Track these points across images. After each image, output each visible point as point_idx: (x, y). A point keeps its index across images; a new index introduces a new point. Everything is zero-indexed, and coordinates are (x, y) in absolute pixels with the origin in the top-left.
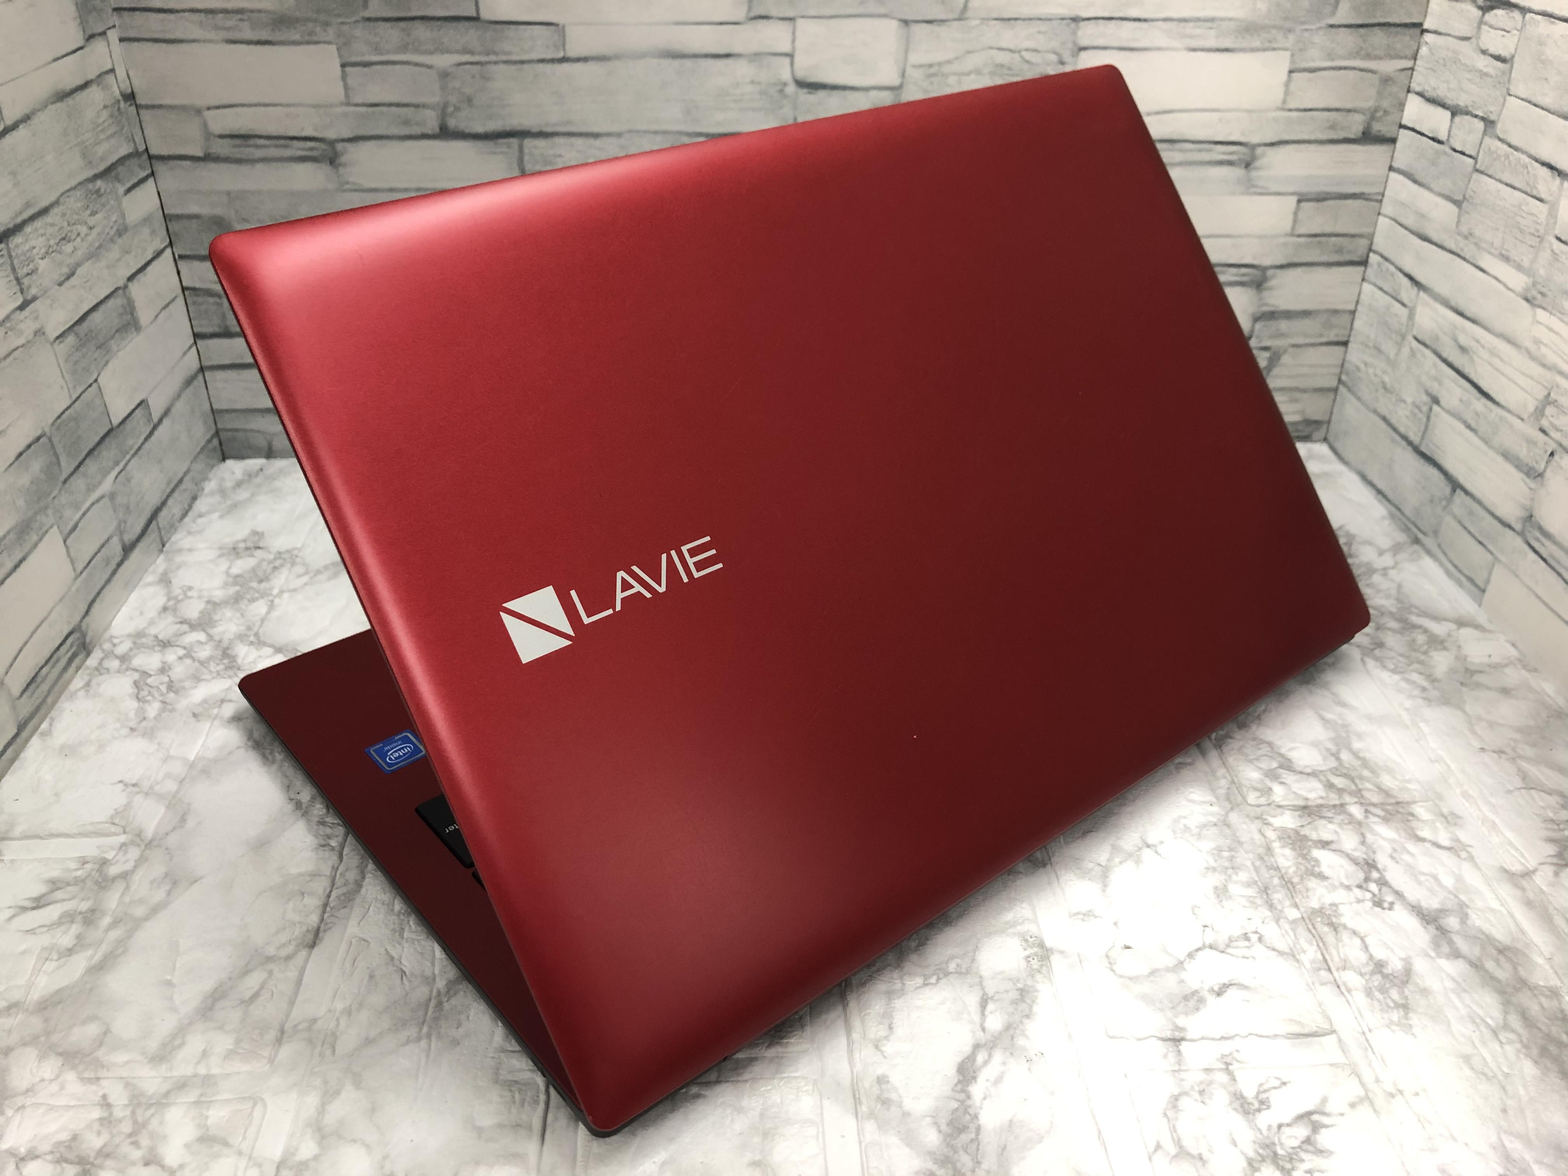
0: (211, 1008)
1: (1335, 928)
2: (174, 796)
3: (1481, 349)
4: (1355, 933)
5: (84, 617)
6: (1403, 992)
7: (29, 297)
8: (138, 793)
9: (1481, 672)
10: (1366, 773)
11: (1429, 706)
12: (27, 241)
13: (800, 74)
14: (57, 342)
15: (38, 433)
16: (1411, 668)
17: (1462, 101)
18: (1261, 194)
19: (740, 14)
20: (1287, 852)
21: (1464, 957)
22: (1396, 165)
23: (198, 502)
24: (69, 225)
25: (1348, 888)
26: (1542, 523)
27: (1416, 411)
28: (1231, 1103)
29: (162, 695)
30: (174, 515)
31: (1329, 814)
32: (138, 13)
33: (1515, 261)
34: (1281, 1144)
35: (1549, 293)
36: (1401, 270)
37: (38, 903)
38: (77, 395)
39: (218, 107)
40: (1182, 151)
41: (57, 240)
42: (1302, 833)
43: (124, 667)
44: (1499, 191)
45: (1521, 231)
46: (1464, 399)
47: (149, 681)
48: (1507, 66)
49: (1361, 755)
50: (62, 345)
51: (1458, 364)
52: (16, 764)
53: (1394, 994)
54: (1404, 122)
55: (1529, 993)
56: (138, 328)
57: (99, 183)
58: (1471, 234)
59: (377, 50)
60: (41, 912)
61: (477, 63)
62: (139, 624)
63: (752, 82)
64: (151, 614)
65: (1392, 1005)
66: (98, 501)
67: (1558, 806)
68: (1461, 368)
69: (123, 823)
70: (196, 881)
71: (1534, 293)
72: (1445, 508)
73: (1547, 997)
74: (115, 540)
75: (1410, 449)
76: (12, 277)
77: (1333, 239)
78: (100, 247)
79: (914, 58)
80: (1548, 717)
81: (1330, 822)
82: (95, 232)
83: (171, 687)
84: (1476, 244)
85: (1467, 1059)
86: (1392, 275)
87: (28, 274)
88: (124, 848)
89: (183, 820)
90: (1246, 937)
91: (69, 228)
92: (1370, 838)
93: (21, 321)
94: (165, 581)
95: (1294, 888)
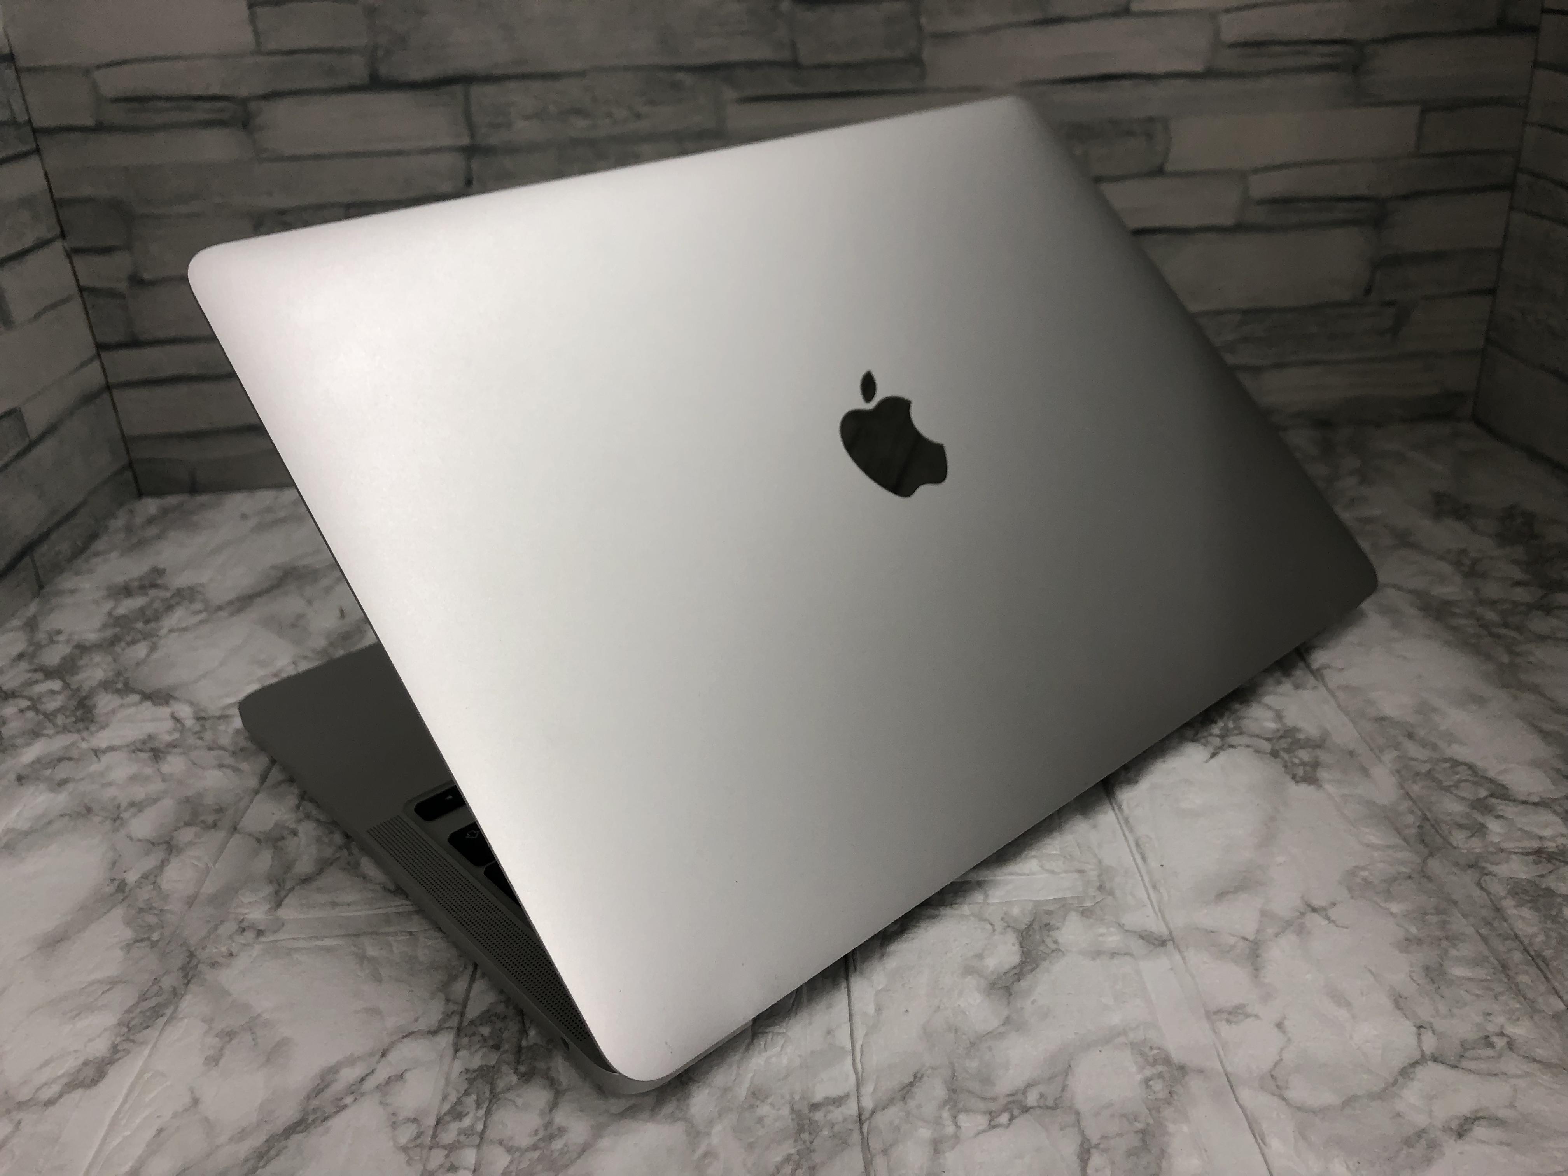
18: (1376, 105)
20: (1527, 913)
30: (60, 552)
40: (1272, 55)
56: (8, 321)
77: (1470, 158)
90: (1487, 1042)
94: (31, 625)
95: (1547, 965)
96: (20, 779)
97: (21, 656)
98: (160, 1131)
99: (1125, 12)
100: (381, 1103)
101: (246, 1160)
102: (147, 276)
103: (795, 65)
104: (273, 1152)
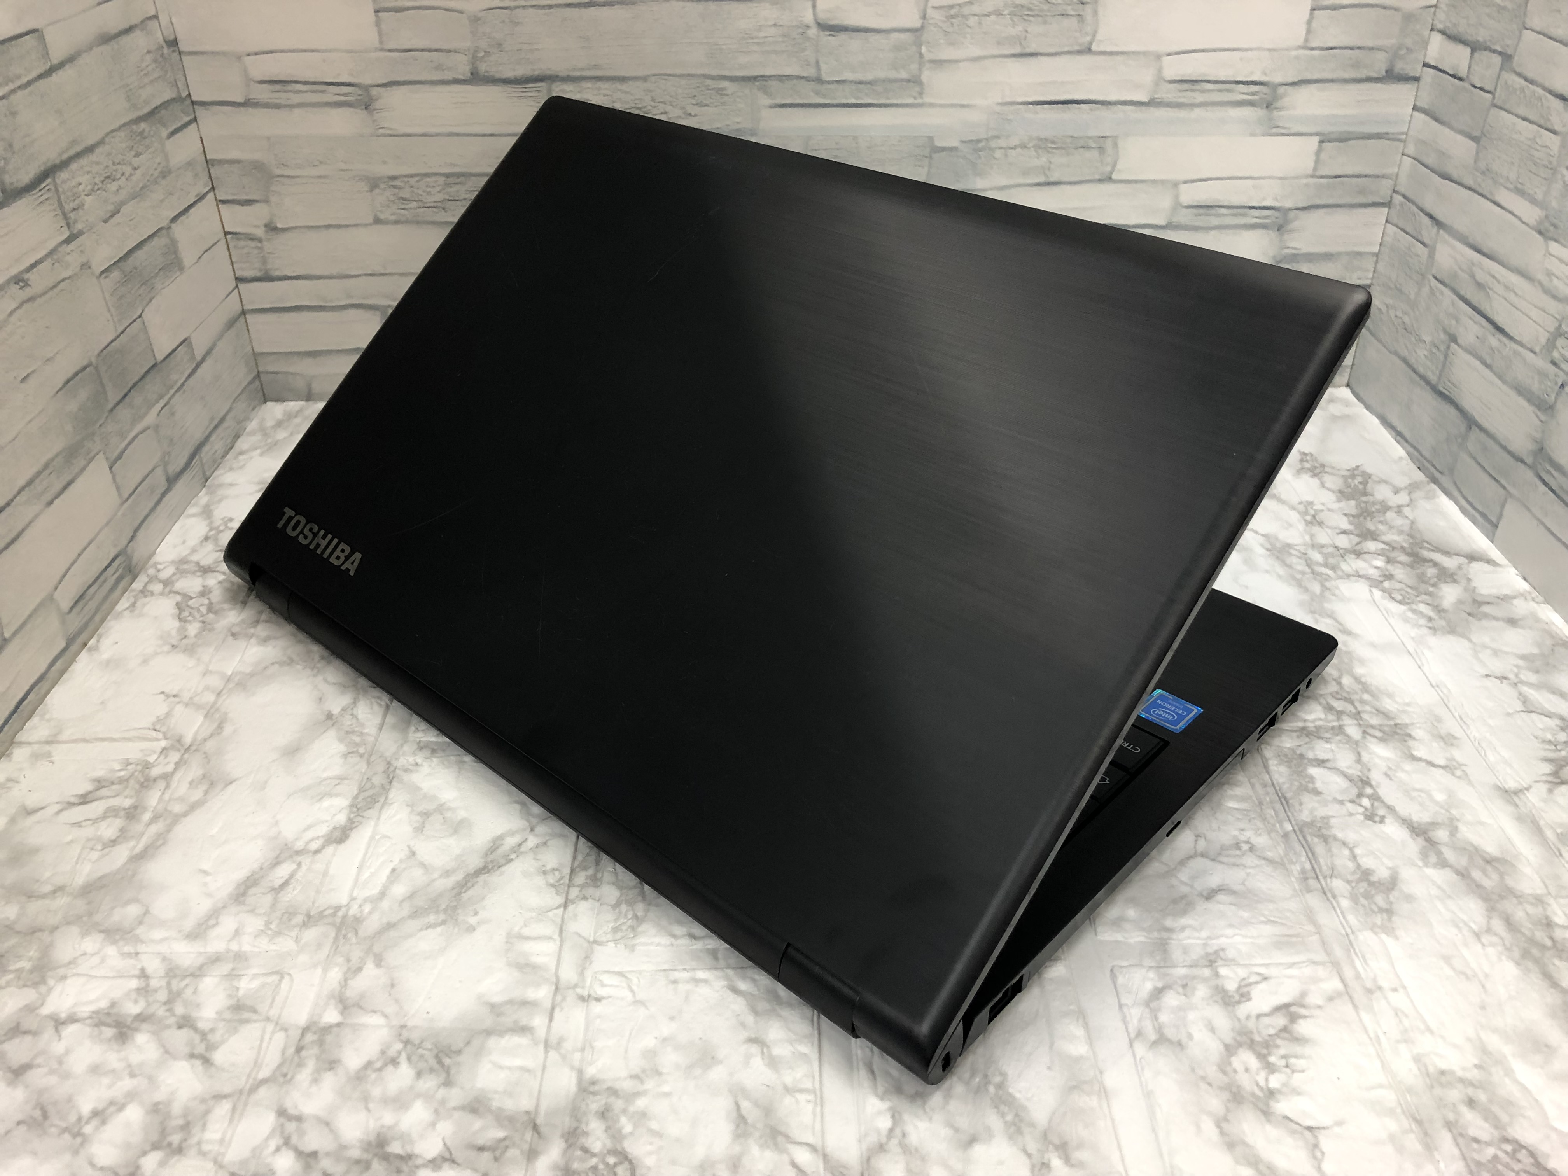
0: (244, 894)
1: (1325, 839)
2: (212, 707)
3: (1497, 285)
4: (1344, 844)
5: (130, 542)
6: (1388, 898)
7: (75, 232)
8: (179, 703)
9: (1489, 603)
10: (1366, 697)
11: (1434, 634)
12: (73, 178)
13: (822, 17)
14: (103, 276)
15: (85, 363)
16: (1419, 599)
17: (1482, 35)
18: (1283, 135)
20: (1283, 769)
21: (1451, 866)
22: (1418, 104)
23: (240, 440)
24: (114, 164)
25: (1341, 802)
26: (1552, 454)
27: (1434, 350)
28: (1212, 997)
29: (202, 616)
30: (216, 451)
31: (1327, 735)
33: (1529, 194)
34: (1259, 1032)
35: (1561, 224)
36: (1422, 210)
37: (85, 799)
38: (122, 329)
39: (257, 53)
40: (1203, 91)
41: (102, 179)
42: (1298, 752)
43: (167, 590)
44: (1514, 124)
45: (1535, 164)
46: (1481, 335)
47: (191, 603)
49: (1363, 680)
50: (107, 279)
51: (1474, 300)
52: (65, 676)
53: (1380, 900)
54: (1427, 61)
55: (1515, 901)
56: (181, 269)
57: (143, 125)
58: (1489, 169)
60: (86, 807)
61: (507, 8)
62: (184, 551)
63: (775, 25)
64: (193, 541)
65: (1376, 909)
66: (142, 432)
67: (1559, 729)
68: (1477, 305)
69: (164, 729)
70: (231, 783)
71: (1548, 225)
72: (1461, 446)
73: (1532, 904)
74: (159, 471)
75: (1428, 388)
76: (59, 212)
77: (1356, 179)
78: (144, 188)
80: (1553, 645)
81: (1327, 742)
82: (139, 172)
83: (210, 609)
84: (1493, 178)
85: (1447, 959)
86: (1414, 214)
87: (74, 209)
88: (165, 752)
89: (220, 727)
90: (1237, 846)
91: (114, 168)
92: (1365, 757)
93: (69, 254)
94: (207, 512)
95: (1287, 802)
96: (233, 635)
97: (207, 538)
98: (394, 870)
99: (1088, 50)
100: (535, 859)
101: (453, 889)
102: (280, 226)
103: (819, 80)
104: (469, 885)
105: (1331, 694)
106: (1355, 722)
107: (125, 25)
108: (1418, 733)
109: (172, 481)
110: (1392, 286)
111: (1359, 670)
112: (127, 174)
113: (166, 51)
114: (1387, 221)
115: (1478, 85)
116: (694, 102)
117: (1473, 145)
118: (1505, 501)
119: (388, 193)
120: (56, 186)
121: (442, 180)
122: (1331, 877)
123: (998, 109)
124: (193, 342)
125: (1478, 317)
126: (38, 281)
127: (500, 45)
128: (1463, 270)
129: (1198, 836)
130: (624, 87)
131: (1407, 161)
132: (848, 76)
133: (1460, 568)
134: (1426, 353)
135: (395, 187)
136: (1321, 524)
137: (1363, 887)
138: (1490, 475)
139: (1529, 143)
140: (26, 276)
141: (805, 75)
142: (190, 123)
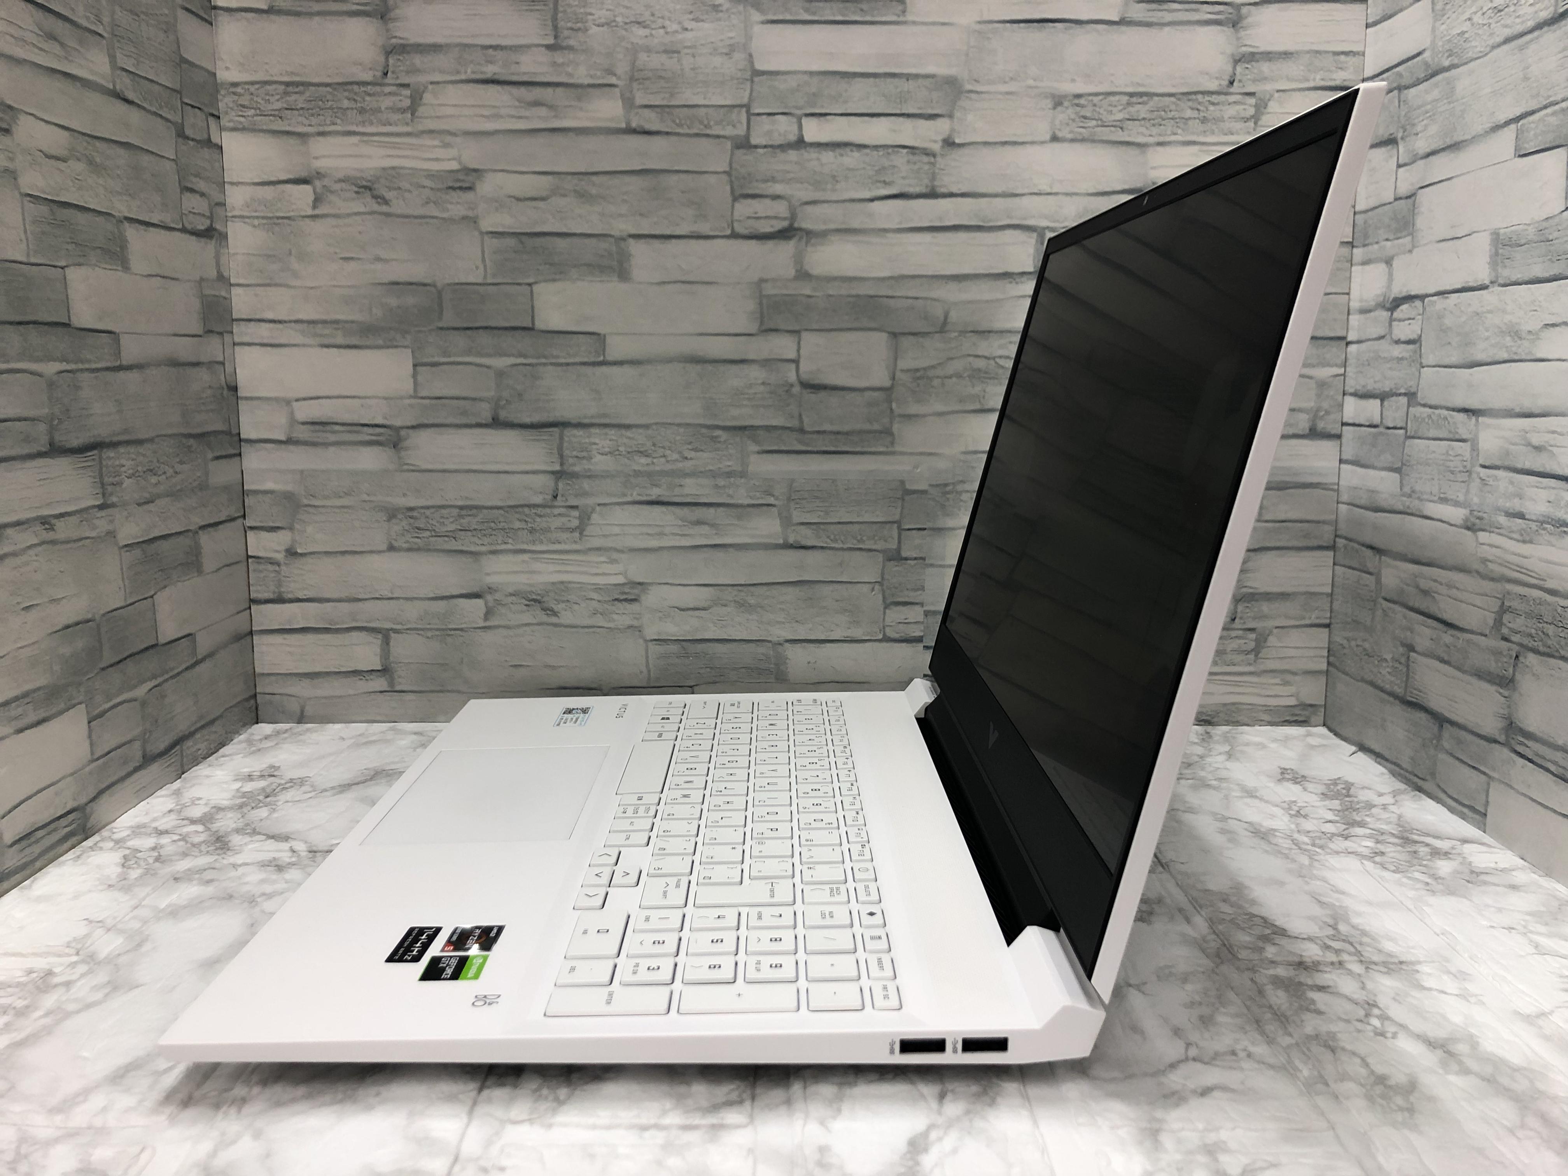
0: (122, 1076)
1: (1332, 1050)
2: (136, 931)
3: (1439, 587)
4: (1354, 1053)
5: (90, 802)
6: (1408, 1099)
7: (109, 503)
8: (101, 928)
9: (1487, 873)
10: (1365, 940)
11: (1433, 895)
12: (117, 458)
13: (804, 377)
14: (125, 549)
15: (90, 616)
16: (1412, 869)
17: (1387, 386)
19: (753, 328)
21: (1475, 1074)
22: (1344, 457)
23: (226, 747)
24: (158, 462)
25: (1348, 1021)
26: (1521, 726)
27: (1397, 665)
29: (148, 864)
31: (1328, 969)
32: (252, 323)
33: (1451, 499)
35: (1485, 515)
36: (1363, 545)
38: (132, 600)
39: (304, 399)
41: (145, 470)
42: (1296, 980)
43: (118, 846)
44: (1429, 447)
45: (1452, 472)
46: (1434, 637)
47: (139, 855)
48: (1418, 345)
49: (1361, 927)
50: (128, 554)
51: (1423, 608)
53: (1398, 1100)
54: (1345, 420)
55: (1548, 1101)
57: (192, 441)
58: (1413, 492)
59: (445, 354)
61: (529, 365)
62: (146, 820)
63: (763, 383)
64: (156, 814)
65: (1396, 1108)
66: (129, 701)
68: (1427, 611)
69: (78, 947)
70: (137, 987)
71: (1473, 520)
72: (1436, 747)
74: (137, 745)
75: (1397, 702)
76: (98, 481)
78: (180, 490)
79: (902, 364)
80: (1559, 904)
81: (1328, 973)
82: (179, 477)
83: (158, 859)
84: (1419, 498)
86: (1357, 551)
87: (113, 484)
88: (73, 965)
89: (140, 944)
91: (157, 465)
92: (1371, 986)
93: (97, 518)
105: (1327, 937)
106: (1356, 958)
107: (193, 359)
108: (1424, 968)
109: (148, 760)
110: (1349, 620)
111: (1355, 920)
112: (168, 475)
113: (225, 392)
114: (1334, 564)
115: (1391, 425)
116: (690, 447)
117: (1397, 476)
118: (1489, 784)
119: (404, 523)
120: (100, 458)
121: (455, 512)
122: (1342, 1080)
123: (962, 457)
124: (198, 638)
125: (1430, 621)
126: (63, 530)
127: (520, 395)
128: (1408, 585)
129: (1188, 1045)
130: (629, 433)
131: (1343, 508)
132: (827, 427)
133: (1453, 848)
134: (1389, 670)
135: (411, 517)
136: (1305, 816)
137: (1379, 1089)
138: (1469, 766)
139: (1444, 457)
140: (53, 521)
141: (789, 425)
142: (234, 455)
